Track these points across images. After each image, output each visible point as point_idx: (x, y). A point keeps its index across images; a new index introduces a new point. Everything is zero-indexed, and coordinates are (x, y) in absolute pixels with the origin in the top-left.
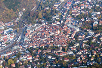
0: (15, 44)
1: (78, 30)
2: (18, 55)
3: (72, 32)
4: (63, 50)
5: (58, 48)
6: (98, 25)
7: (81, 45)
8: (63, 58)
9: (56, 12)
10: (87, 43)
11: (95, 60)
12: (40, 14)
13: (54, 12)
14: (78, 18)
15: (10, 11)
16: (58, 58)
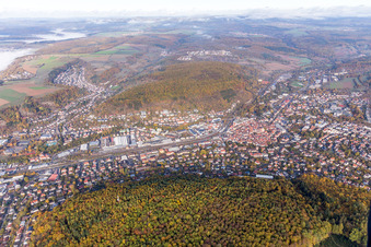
0: (217, 134)
1: (284, 131)
2: (213, 146)
3: (277, 133)
4: (260, 151)
5: (254, 147)
6: (308, 131)
7: (281, 149)
8: (255, 160)
9: (269, 108)
10: (288, 149)
11: (287, 171)
12: (252, 109)
13: (267, 108)
14: (290, 118)
15: (224, 102)
16: (250, 158)
